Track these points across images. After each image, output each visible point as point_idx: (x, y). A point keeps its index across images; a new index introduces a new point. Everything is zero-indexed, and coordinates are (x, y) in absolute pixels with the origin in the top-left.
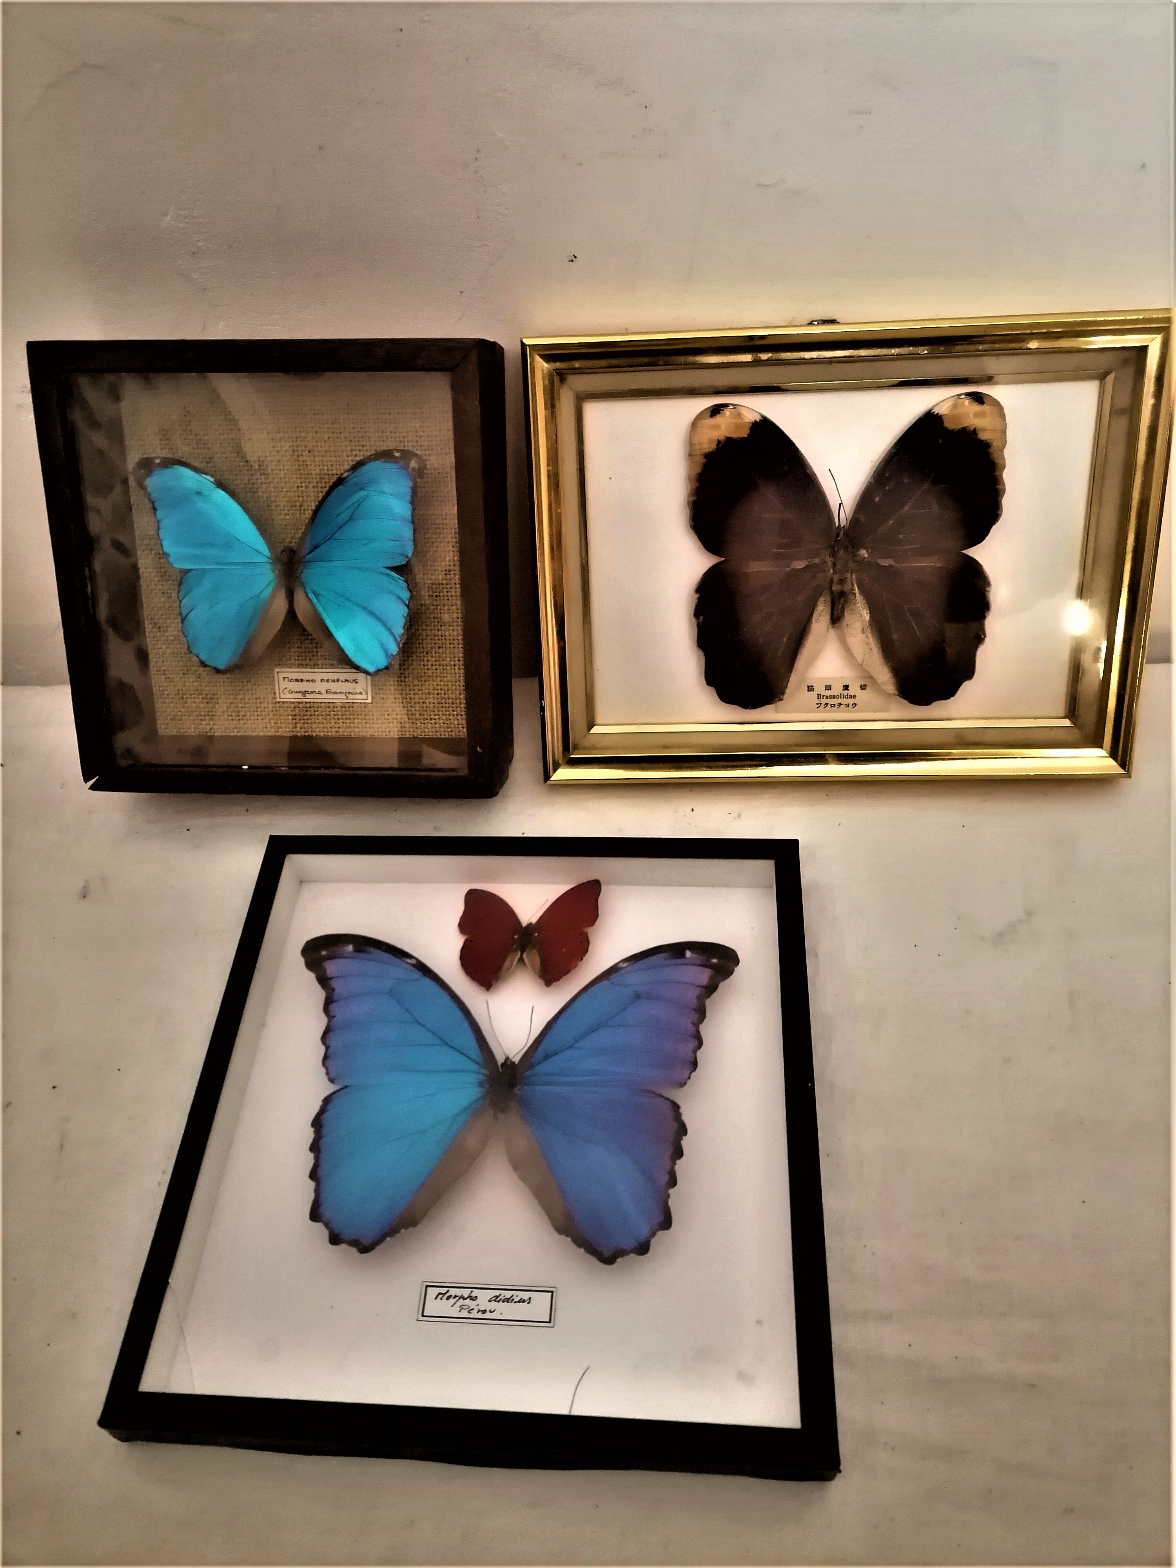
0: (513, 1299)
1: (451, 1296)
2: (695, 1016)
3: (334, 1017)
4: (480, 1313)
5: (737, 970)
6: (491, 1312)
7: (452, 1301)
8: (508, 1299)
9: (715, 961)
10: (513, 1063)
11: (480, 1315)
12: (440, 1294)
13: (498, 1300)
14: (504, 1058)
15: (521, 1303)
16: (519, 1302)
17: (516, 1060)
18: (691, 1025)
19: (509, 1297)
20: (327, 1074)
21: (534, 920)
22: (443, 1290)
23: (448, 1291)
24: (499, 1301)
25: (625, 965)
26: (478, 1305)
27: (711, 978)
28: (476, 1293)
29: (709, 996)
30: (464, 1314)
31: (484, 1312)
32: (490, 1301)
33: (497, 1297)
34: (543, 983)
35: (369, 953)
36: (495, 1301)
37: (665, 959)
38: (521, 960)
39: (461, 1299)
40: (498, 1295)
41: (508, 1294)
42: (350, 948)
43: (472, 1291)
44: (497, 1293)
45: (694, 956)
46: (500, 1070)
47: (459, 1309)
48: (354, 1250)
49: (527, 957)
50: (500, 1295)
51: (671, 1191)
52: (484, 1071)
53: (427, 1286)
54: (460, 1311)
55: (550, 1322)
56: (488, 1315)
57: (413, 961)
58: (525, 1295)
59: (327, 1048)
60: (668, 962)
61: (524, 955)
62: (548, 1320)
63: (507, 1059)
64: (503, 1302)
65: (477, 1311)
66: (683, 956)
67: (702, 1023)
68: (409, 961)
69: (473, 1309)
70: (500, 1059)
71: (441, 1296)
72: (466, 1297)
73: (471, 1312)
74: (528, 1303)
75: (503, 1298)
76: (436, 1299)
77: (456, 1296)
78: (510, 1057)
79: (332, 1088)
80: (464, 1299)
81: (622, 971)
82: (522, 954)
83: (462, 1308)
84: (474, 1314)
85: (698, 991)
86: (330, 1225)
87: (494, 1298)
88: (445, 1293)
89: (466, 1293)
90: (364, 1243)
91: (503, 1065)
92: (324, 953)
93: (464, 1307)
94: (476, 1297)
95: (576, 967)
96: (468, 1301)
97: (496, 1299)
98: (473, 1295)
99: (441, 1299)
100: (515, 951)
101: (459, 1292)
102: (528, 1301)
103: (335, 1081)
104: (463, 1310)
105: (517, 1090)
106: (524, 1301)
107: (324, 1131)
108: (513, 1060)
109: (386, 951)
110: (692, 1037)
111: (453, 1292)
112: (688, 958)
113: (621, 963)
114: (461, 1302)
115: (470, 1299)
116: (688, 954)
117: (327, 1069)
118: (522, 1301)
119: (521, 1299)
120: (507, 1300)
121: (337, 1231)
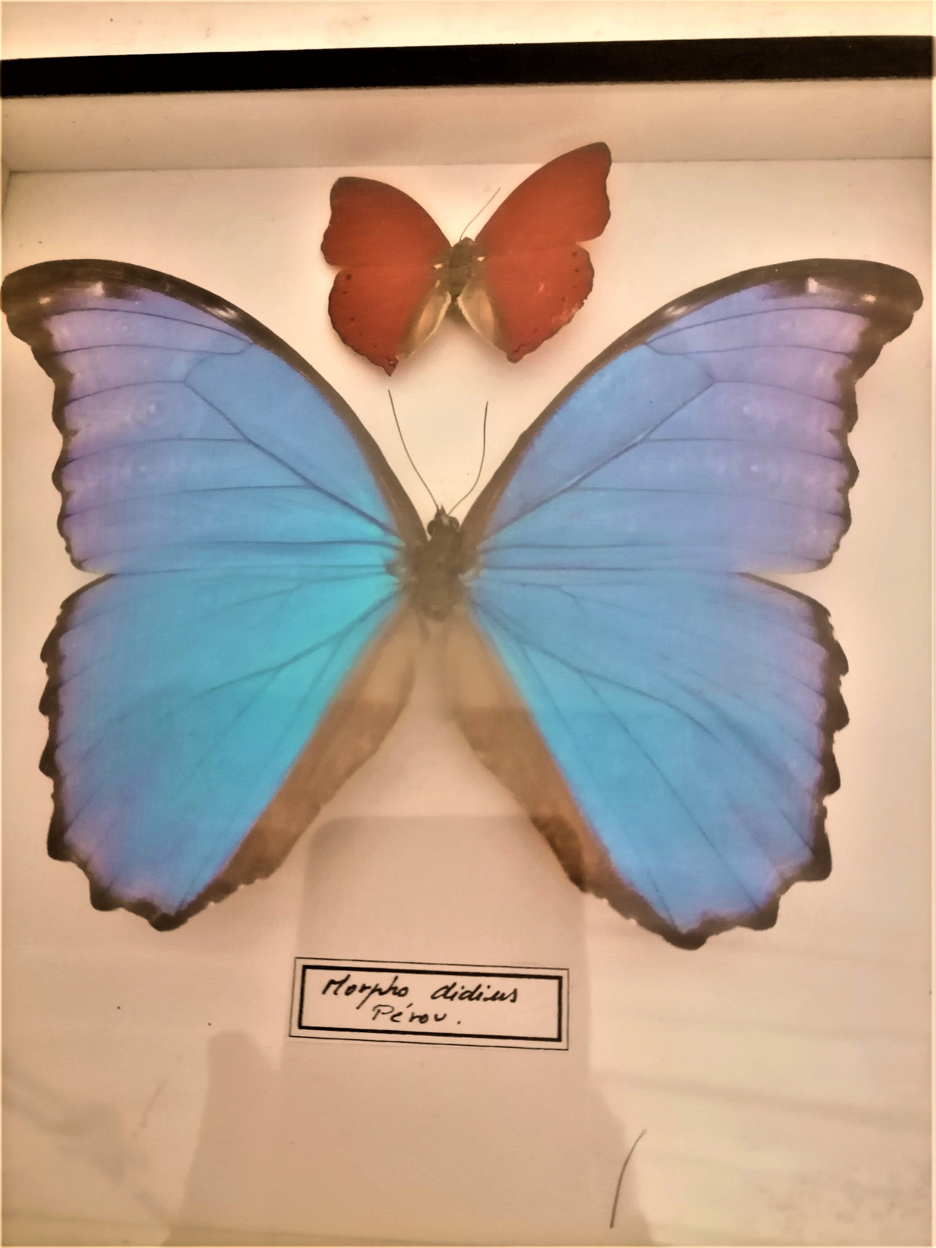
0: (481, 994)
1: (354, 987)
2: (833, 416)
3: (75, 432)
4: (417, 1020)
5: (918, 316)
6: (437, 1019)
7: (357, 996)
8: (473, 993)
9: (870, 299)
10: (453, 521)
11: (416, 1026)
12: (332, 982)
13: (450, 994)
14: (434, 511)
15: (497, 1002)
16: (493, 998)
17: (460, 514)
18: (829, 435)
19: (472, 990)
20: (68, 549)
21: (472, 234)
22: (339, 976)
23: (348, 977)
24: (452, 998)
25: (680, 311)
26: (411, 1005)
27: (864, 335)
28: (403, 981)
29: (861, 374)
30: (384, 1023)
31: (423, 1019)
32: (433, 997)
33: (448, 989)
34: (504, 355)
35: (137, 298)
36: (445, 996)
37: (765, 298)
38: (454, 313)
39: (376, 993)
40: (450, 985)
41: (470, 983)
42: (98, 289)
43: (396, 978)
44: (448, 980)
45: (828, 290)
46: (429, 537)
47: (374, 1013)
48: (143, 922)
49: (465, 304)
50: (454, 985)
51: (829, 801)
52: (394, 540)
53: (305, 967)
54: (374, 1018)
55: (559, 1039)
56: (431, 1026)
57: (231, 314)
58: (506, 986)
59: (66, 496)
60: (771, 303)
61: (460, 301)
62: (555, 1035)
63: (440, 513)
64: (461, 998)
65: (409, 1016)
66: (800, 288)
67: (850, 430)
68: (222, 313)
69: (400, 1014)
70: (426, 515)
71: (333, 987)
72: (384, 989)
73: (396, 1018)
74: (513, 1001)
75: (461, 991)
76: (324, 992)
77: (364, 988)
78: (447, 511)
79: (81, 579)
80: (382, 993)
81: (676, 325)
82: (454, 299)
83: (377, 1010)
84: (404, 1024)
85: (840, 363)
86: (91, 868)
87: (442, 992)
88: (341, 983)
89: (384, 980)
90: (165, 910)
91: (432, 525)
92: (45, 301)
93: (384, 1010)
94: (406, 989)
95: (569, 321)
96: (390, 999)
97: (447, 992)
98: (400, 985)
99: (335, 993)
100: (441, 292)
101: (371, 979)
102: (512, 997)
103: (84, 564)
104: (380, 1015)
105: (467, 578)
106: (502, 998)
107: (66, 669)
108: (453, 515)
109: (171, 294)
110: (836, 459)
111: (357, 979)
112: (814, 295)
113: (670, 309)
114: (376, 999)
115: (394, 994)
116: (813, 285)
117: (67, 540)
118: (498, 997)
119: (498, 993)
120: (471, 996)
121: (105, 882)
